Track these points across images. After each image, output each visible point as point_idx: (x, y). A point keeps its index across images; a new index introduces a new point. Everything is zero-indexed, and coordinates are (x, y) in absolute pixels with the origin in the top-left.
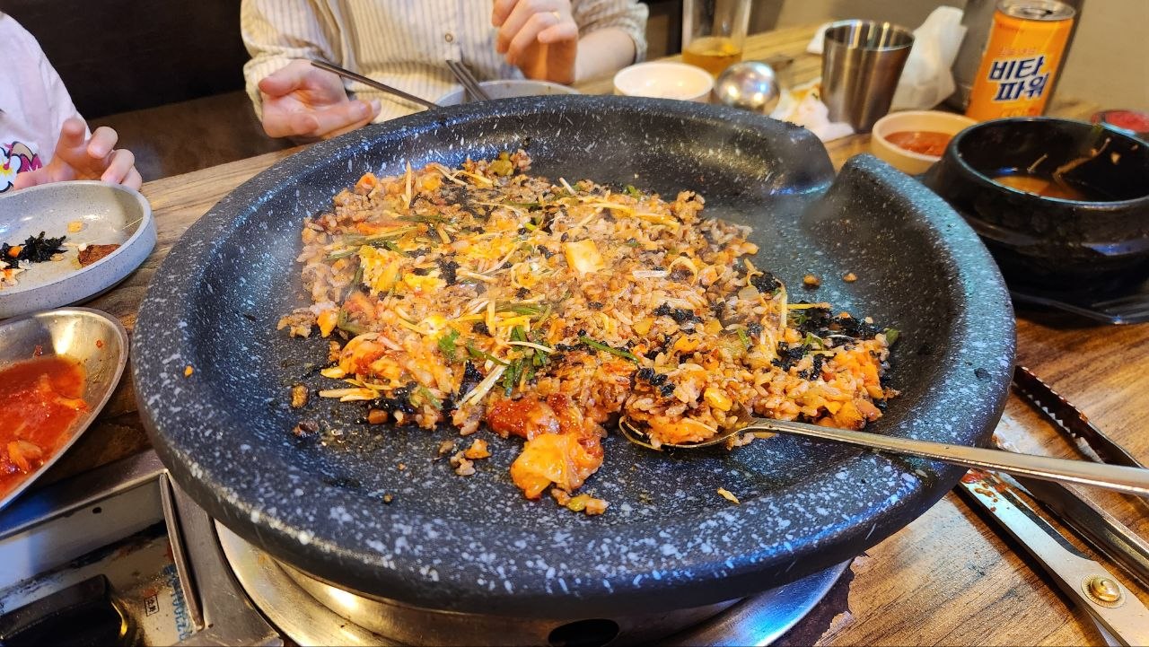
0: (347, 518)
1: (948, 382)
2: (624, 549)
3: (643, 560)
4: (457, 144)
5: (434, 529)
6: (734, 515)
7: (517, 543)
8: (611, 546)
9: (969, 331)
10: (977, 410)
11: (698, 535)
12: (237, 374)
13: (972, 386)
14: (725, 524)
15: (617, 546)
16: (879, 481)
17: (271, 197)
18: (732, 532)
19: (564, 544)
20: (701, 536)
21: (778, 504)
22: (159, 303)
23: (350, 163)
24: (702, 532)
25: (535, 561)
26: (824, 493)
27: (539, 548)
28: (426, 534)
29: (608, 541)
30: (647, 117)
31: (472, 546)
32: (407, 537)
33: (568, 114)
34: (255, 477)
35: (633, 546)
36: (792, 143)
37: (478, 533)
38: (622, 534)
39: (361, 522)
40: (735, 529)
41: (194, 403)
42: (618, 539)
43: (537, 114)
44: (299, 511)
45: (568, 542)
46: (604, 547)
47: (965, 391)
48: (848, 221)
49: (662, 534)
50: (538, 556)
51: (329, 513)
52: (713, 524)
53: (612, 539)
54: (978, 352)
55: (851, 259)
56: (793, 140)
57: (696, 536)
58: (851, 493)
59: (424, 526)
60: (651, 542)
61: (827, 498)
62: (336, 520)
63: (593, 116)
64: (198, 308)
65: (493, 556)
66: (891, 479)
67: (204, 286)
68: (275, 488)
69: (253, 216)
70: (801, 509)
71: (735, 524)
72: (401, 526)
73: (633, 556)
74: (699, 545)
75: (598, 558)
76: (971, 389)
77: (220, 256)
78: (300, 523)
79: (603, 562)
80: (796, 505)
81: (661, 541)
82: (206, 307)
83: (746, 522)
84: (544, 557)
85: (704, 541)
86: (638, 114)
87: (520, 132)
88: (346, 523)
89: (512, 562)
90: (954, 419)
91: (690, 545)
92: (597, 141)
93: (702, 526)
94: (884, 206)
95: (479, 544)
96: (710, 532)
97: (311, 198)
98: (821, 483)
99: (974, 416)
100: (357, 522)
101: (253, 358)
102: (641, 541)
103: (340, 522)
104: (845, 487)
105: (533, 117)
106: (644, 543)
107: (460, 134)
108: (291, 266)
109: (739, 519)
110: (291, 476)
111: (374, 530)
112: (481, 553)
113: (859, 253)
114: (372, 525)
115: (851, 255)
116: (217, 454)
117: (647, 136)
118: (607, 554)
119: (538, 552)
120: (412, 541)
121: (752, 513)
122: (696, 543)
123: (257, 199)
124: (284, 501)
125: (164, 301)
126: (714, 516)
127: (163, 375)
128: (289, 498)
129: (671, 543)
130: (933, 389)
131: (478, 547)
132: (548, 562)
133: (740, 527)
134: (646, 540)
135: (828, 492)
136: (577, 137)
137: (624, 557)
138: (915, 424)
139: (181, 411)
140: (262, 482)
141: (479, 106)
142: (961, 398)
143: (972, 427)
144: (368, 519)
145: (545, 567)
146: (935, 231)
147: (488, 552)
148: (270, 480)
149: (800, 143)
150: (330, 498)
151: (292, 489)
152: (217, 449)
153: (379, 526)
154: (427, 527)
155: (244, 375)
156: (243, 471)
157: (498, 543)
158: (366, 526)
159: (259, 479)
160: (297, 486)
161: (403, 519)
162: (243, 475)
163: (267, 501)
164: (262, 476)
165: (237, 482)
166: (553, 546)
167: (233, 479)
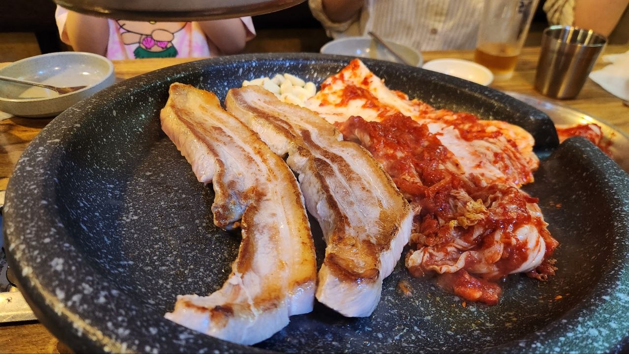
0: (59, 268)
1: (580, 319)
5: (106, 297)
9: (618, 283)
12: (101, 166)
13: (602, 329)
17: (183, 75)
19: (183, 343)
22: (76, 111)
23: (241, 70)
25: (152, 347)
27: (164, 339)
28: (98, 298)
30: (436, 85)
31: (120, 319)
32: (84, 295)
34: (32, 222)
36: (530, 119)
41: (41, 169)
44: (37, 252)
47: (594, 332)
50: (158, 345)
51: (52, 260)
54: (620, 303)
56: (531, 118)
62: (51, 266)
64: (98, 120)
65: (127, 332)
67: (110, 110)
68: (37, 231)
72: (87, 286)
76: (600, 332)
77: (132, 97)
78: (31, 260)
82: (104, 123)
84: (161, 347)
86: (430, 81)
88: (56, 272)
89: (137, 342)
94: (584, 174)
95: (126, 319)
97: (209, 84)
100: (63, 273)
101: (120, 160)
103: (53, 270)
107: (315, 69)
110: (52, 229)
111: (68, 283)
112: (121, 326)
114: (70, 278)
116: (25, 201)
117: (433, 97)
119: (160, 342)
120: (84, 300)
123: (173, 75)
124: (34, 243)
125: (78, 111)
127: (41, 148)
128: (38, 242)
131: (123, 321)
138: (534, 346)
139: (31, 170)
140: (33, 226)
142: (588, 337)
144: (71, 274)
146: (618, 200)
147: (126, 328)
148: (39, 227)
149: (536, 120)
150: (62, 250)
151: (45, 237)
152: (28, 198)
153: (73, 281)
154: (103, 293)
155: (106, 168)
156: (29, 216)
157: (139, 323)
158: (66, 278)
159: (33, 224)
160: (49, 236)
161: (92, 281)
162: (27, 219)
163: (25, 240)
164: (37, 223)
165: (20, 222)
166: (175, 341)
167: (19, 219)
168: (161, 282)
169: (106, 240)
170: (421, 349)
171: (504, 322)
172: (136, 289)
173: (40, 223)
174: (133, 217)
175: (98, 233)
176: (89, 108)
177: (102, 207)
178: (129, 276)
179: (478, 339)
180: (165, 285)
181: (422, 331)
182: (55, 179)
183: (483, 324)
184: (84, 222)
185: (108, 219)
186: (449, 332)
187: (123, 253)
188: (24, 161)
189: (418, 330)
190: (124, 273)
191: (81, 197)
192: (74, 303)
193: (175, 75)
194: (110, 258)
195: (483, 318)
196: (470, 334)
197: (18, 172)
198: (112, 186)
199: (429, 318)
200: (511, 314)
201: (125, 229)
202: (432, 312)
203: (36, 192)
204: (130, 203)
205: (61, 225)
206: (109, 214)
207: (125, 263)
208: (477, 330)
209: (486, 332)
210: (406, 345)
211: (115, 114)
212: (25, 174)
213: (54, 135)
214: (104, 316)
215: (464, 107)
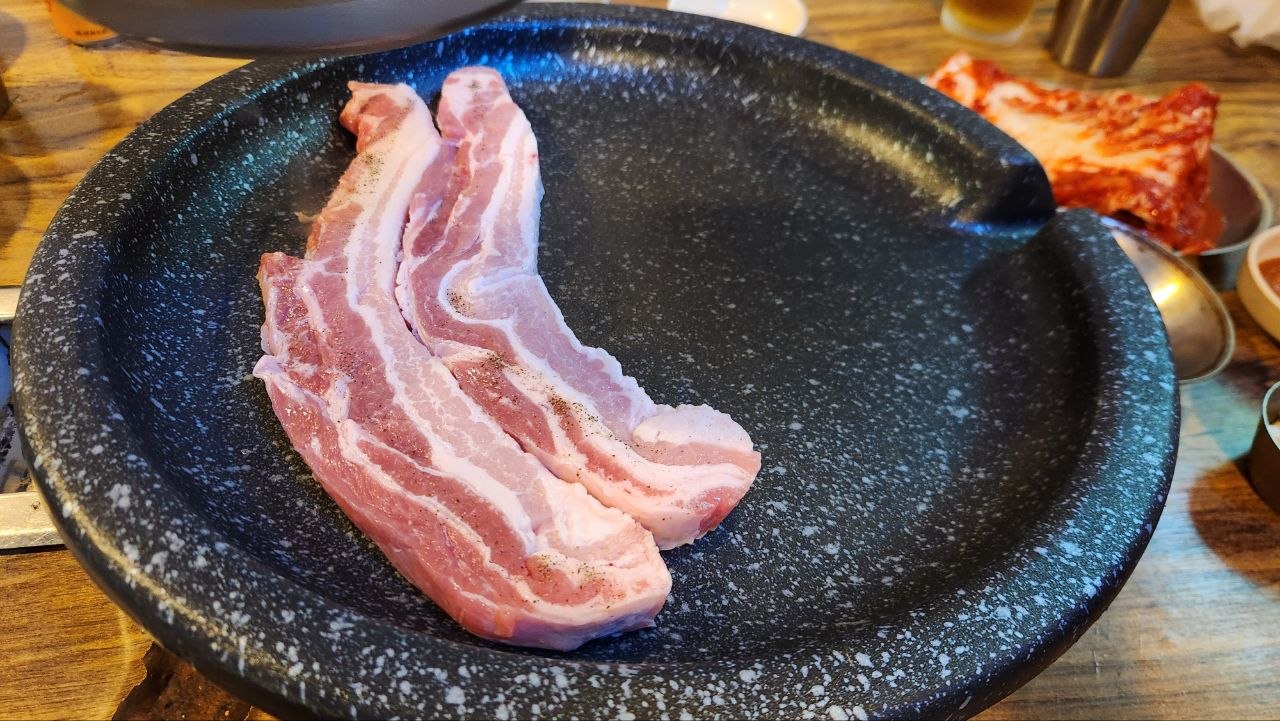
0: (125, 503)
1: (988, 589)
2: (403, 672)
3: (415, 697)
4: (585, 52)
5: (206, 556)
6: (569, 678)
7: (284, 613)
8: (390, 661)
9: (1070, 522)
10: (1004, 648)
11: (505, 689)
12: (178, 271)
13: (1018, 608)
14: (549, 687)
15: (397, 664)
16: (793, 703)
17: (323, 65)
18: (550, 702)
19: (337, 636)
20: (507, 692)
21: (636, 685)
22: (119, 162)
23: (441, 46)
24: (513, 688)
25: (288, 644)
26: (707, 693)
27: (305, 630)
28: (194, 559)
29: (391, 652)
30: (830, 81)
31: (233, 595)
32: (171, 553)
33: (735, 49)
34: (67, 414)
35: (417, 673)
36: (1001, 164)
37: (252, 579)
38: (414, 650)
39: (135, 516)
40: (556, 700)
41: (70, 299)
42: (405, 655)
43: (694, 41)
44: (82, 473)
45: (343, 636)
46: (380, 661)
47: (1004, 612)
48: (1025, 297)
49: (463, 671)
50: (296, 641)
51: (110, 488)
52: (534, 680)
53: (398, 652)
54: (1063, 560)
55: (1003, 351)
56: (1004, 162)
57: (501, 690)
58: (743, 706)
59: (199, 547)
60: (441, 675)
61: (707, 702)
62: (110, 501)
63: (764, 60)
64: (163, 180)
65: (246, 618)
66: (812, 707)
67: (186, 155)
68: (78, 432)
69: (292, 84)
70: (661, 706)
71: (562, 693)
72: (174, 537)
73: (406, 687)
74: (497, 704)
75: (363, 672)
76: (1014, 612)
77: (226, 123)
78: (75, 487)
79: (365, 681)
80: (658, 696)
81: (455, 679)
82: (176, 181)
83: (577, 696)
84: (302, 644)
85: (508, 699)
87: (668, 57)
88: (119, 510)
89: (262, 635)
90: (960, 650)
91: (486, 699)
92: (761, 93)
93: (519, 679)
95: (242, 596)
96: (523, 690)
98: (714, 677)
99: (993, 655)
100: (131, 514)
101: (212, 255)
102: (430, 670)
103: (114, 506)
104: (741, 696)
105: (689, 42)
106: (432, 674)
107: (592, 40)
108: (321, 155)
109: (572, 687)
110: (104, 427)
111: (142, 530)
112: (236, 608)
113: (1017, 346)
114: (144, 522)
115: (1008, 346)
116: (50, 370)
117: (824, 104)
118: (378, 671)
119: (300, 635)
120: (172, 563)
121: (595, 684)
122: (495, 700)
123: (304, 65)
124: (76, 455)
125: (124, 161)
126: (544, 670)
127: (64, 252)
128: (82, 453)
129: (463, 688)
130: (962, 592)
131: (238, 600)
132: (301, 655)
133: (564, 698)
134: (437, 671)
135: (713, 694)
136: (737, 82)
137: (394, 684)
138: (899, 637)
139: (51, 303)
140: (70, 422)
141: (627, 12)
142: (992, 621)
143: (979, 671)
144: (146, 515)
145: (294, 658)
146: (1118, 355)
147: (244, 612)
148: (80, 422)
149: (1013, 167)
150: (125, 468)
151: (94, 444)
152: (54, 363)
153: (150, 527)
154: (202, 550)
155: (187, 274)
156: (60, 401)
157: (264, 603)
158: (137, 522)
159: (69, 417)
160: (101, 441)
161: (183, 527)
162: (57, 406)
163: (60, 448)
164: (75, 415)
165: (46, 412)
166: (323, 634)
167: (44, 407)
168: (300, 503)
169: (199, 425)
170: (734, 623)
171: (880, 575)
172: (258, 521)
173: (81, 415)
174: (244, 375)
175: (185, 413)
176: (145, 154)
177: (187, 358)
178: (243, 496)
179: (832, 605)
180: (307, 509)
181: (741, 590)
182: (97, 319)
183: (845, 578)
184: (158, 394)
185: (199, 381)
186: (786, 592)
187: (231, 449)
188: (36, 281)
189: (735, 588)
190: (236, 488)
191: (146, 342)
192: (156, 567)
193: (308, 66)
194: (209, 462)
195: (847, 566)
196: (821, 596)
197: (29, 306)
198: (201, 312)
199: (756, 566)
200: (897, 559)
201: (231, 401)
202: (763, 556)
203: (66, 349)
204: (236, 347)
205: (118, 416)
206: (201, 372)
207: (237, 468)
208: (834, 588)
209: (848, 592)
210: (712, 614)
211: (195, 162)
212: (41, 311)
213: (84, 221)
214: (207, 591)
215: (882, 130)
